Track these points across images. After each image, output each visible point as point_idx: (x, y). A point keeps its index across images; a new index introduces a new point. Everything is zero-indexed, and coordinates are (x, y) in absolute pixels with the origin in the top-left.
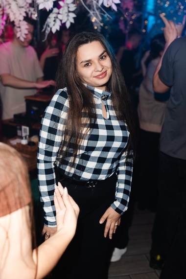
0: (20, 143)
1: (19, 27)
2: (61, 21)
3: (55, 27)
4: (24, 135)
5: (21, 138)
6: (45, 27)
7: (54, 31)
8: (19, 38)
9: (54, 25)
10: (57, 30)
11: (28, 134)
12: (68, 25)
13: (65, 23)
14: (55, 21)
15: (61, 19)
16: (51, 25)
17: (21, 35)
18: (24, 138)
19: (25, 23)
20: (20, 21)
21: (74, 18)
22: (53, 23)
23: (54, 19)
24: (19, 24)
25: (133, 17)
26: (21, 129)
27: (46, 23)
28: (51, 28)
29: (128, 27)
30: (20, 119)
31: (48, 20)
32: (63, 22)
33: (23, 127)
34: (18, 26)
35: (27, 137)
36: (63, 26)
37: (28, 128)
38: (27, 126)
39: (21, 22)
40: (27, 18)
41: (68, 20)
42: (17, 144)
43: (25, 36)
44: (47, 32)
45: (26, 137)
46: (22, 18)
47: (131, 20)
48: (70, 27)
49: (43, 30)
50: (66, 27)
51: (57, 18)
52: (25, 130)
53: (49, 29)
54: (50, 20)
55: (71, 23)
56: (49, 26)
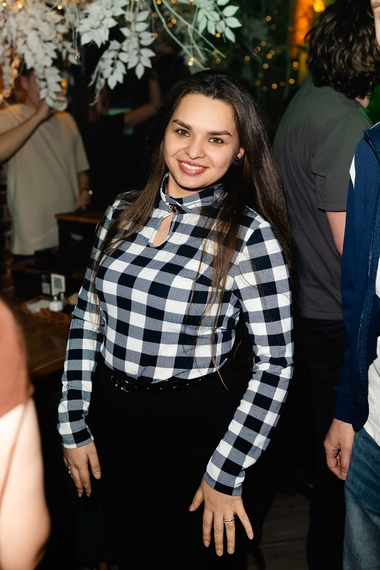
0: (48, 309)
1: (44, 80)
2: (126, 64)
3: (115, 78)
4: (55, 292)
5: (50, 298)
6: (94, 77)
7: (112, 84)
8: (44, 99)
9: (112, 73)
10: (118, 83)
11: (63, 290)
12: (140, 72)
13: (134, 69)
14: (113, 65)
15: (125, 61)
16: (106, 74)
17: (48, 94)
18: (55, 298)
19: (55, 71)
20: (45, 67)
21: (151, 58)
22: (111, 69)
23: (111, 62)
24: (43, 74)
25: (269, 56)
26: (49, 281)
27: (97, 69)
28: (106, 80)
29: (260, 75)
30: (46, 261)
31: (100, 63)
32: (130, 66)
33: (54, 276)
34: (42, 77)
35: (62, 295)
37: (62, 278)
38: (61, 274)
39: (47, 70)
40: (59, 62)
41: (139, 62)
42: (42, 310)
43: (54, 96)
44: (99, 87)
45: (59, 297)
46: (49, 62)
47: (266, 60)
49: (92, 83)
51: (118, 59)
52: (58, 282)
53: (103, 81)
54: (104, 65)
56: (102, 76)
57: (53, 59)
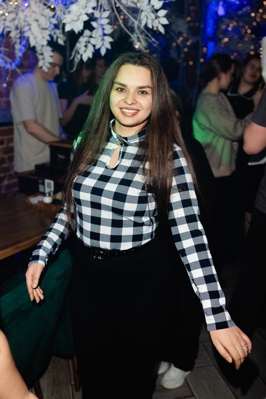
0: (43, 202)
1: (42, 54)
2: (94, 46)
3: (87, 55)
4: (47, 190)
5: (44, 194)
6: (73, 53)
7: (85, 59)
8: (41, 67)
9: (85, 51)
10: (89, 58)
11: (52, 189)
12: (103, 52)
13: (99, 49)
14: (86, 46)
15: (94, 43)
16: (81, 51)
17: (44, 64)
18: (47, 195)
19: (49, 49)
20: (43, 46)
21: (111, 43)
22: (84, 49)
23: (84, 44)
24: (41, 50)
25: (189, 43)
26: (43, 184)
27: (75, 48)
28: (81, 56)
29: (182, 56)
30: (42, 171)
31: (78, 45)
32: (97, 47)
33: (47, 181)
34: (40, 52)
35: (52, 193)
36: (97, 52)
37: (52, 182)
38: (51, 179)
39: (44, 48)
40: (52, 43)
41: (103, 45)
42: (39, 202)
44: (77, 60)
45: (50, 195)
46: (45, 43)
47: (186, 46)
48: (105, 54)
49: (72, 57)
50: (100, 54)
51: (89, 42)
52: (49, 185)
53: (79, 56)
54: (80, 45)
55: (107, 49)
56: (78, 53)
57: (48, 41)
